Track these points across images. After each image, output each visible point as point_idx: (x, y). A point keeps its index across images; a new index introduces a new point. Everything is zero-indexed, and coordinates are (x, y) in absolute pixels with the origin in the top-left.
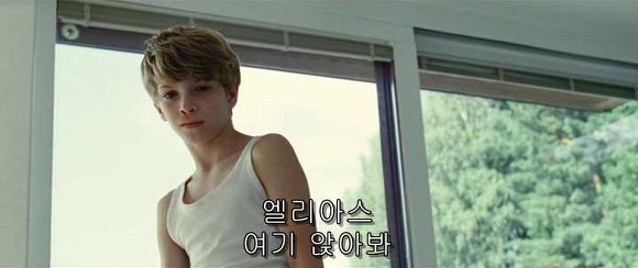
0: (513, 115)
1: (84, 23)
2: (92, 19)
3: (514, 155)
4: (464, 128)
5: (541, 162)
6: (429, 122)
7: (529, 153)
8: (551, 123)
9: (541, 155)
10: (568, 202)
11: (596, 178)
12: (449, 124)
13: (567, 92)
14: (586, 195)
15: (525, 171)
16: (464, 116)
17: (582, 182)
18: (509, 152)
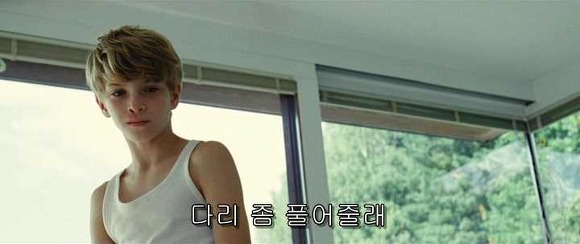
0: (408, 153)
1: (12, 57)
2: (18, 54)
3: (409, 187)
4: (364, 164)
5: (433, 194)
6: (333, 158)
7: (422, 186)
8: (441, 159)
9: (432, 188)
10: (457, 230)
11: (482, 208)
12: (351, 160)
13: (451, 122)
14: (473, 223)
15: (419, 203)
16: (365, 154)
17: (469, 211)
18: (405, 185)
